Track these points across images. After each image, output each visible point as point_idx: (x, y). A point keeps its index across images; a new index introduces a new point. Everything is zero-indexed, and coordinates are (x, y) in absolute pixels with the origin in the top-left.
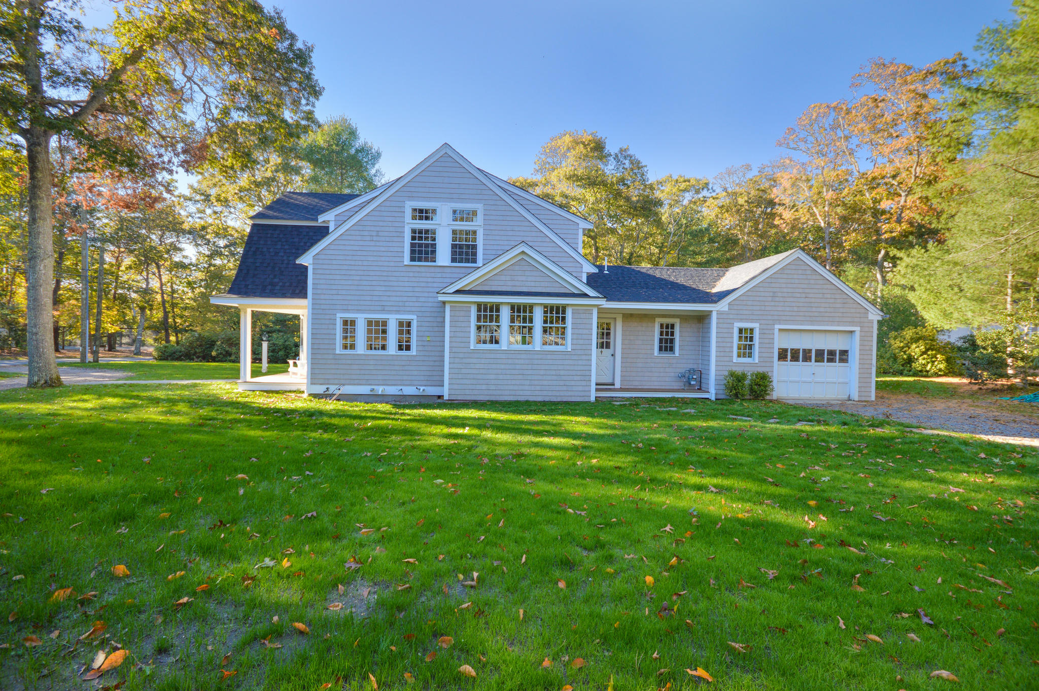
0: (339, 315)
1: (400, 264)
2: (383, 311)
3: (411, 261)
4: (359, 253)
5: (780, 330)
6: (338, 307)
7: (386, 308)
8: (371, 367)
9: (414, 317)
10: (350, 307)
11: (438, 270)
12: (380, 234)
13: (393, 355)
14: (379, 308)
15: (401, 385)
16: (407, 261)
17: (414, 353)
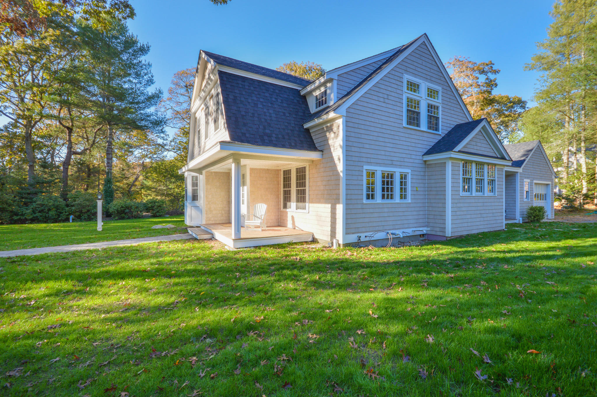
0: (366, 167)
1: (401, 126)
2: (392, 165)
3: (408, 124)
4: (377, 112)
5: (535, 184)
6: (364, 160)
7: (395, 163)
8: (386, 215)
9: (409, 171)
10: (372, 160)
11: (421, 134)
12: (390, 97)
13: (398, 203)
14: (390, 162)
15: (403, 228)
16: (405, 124)
17: (410, 201)
